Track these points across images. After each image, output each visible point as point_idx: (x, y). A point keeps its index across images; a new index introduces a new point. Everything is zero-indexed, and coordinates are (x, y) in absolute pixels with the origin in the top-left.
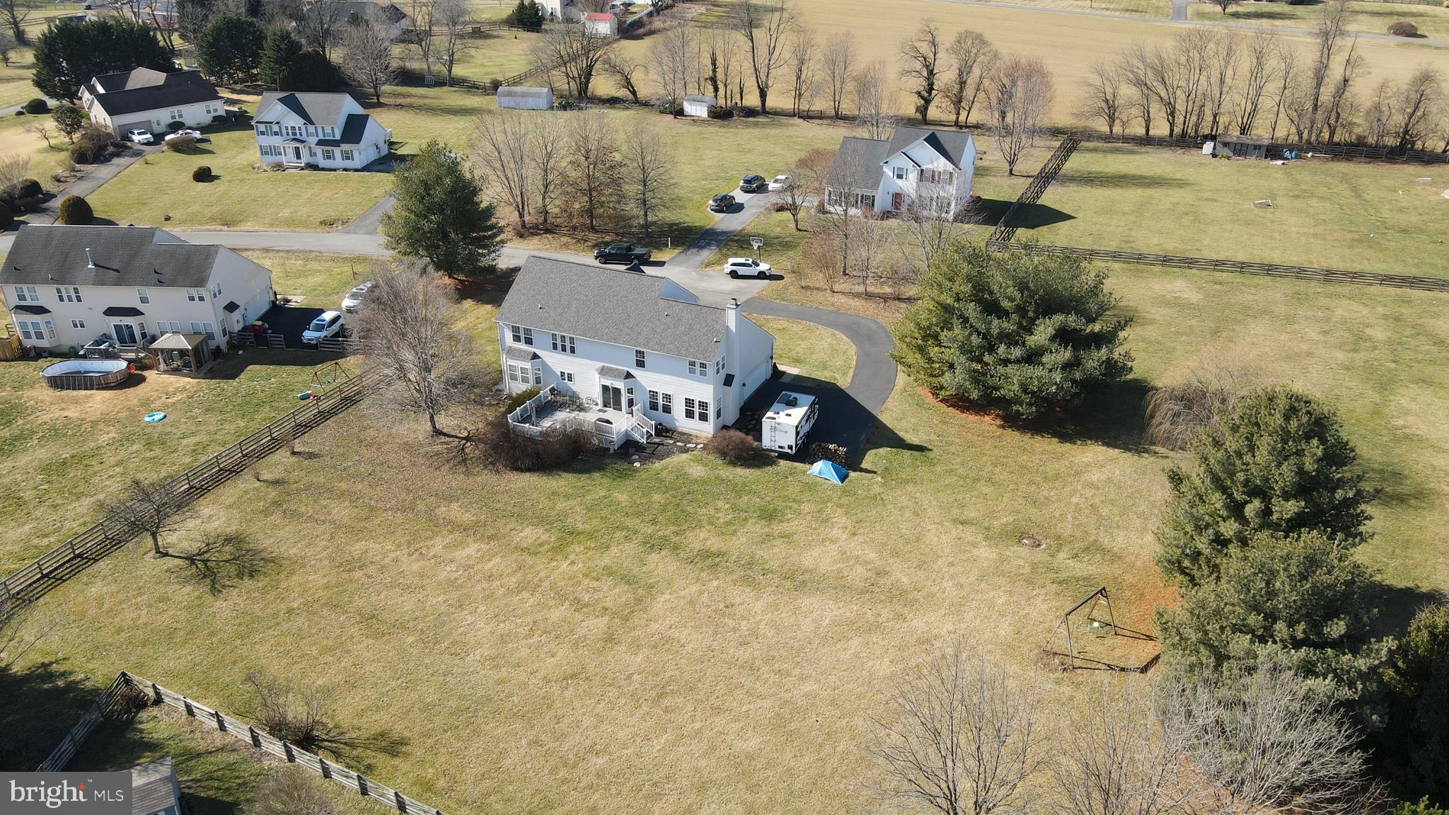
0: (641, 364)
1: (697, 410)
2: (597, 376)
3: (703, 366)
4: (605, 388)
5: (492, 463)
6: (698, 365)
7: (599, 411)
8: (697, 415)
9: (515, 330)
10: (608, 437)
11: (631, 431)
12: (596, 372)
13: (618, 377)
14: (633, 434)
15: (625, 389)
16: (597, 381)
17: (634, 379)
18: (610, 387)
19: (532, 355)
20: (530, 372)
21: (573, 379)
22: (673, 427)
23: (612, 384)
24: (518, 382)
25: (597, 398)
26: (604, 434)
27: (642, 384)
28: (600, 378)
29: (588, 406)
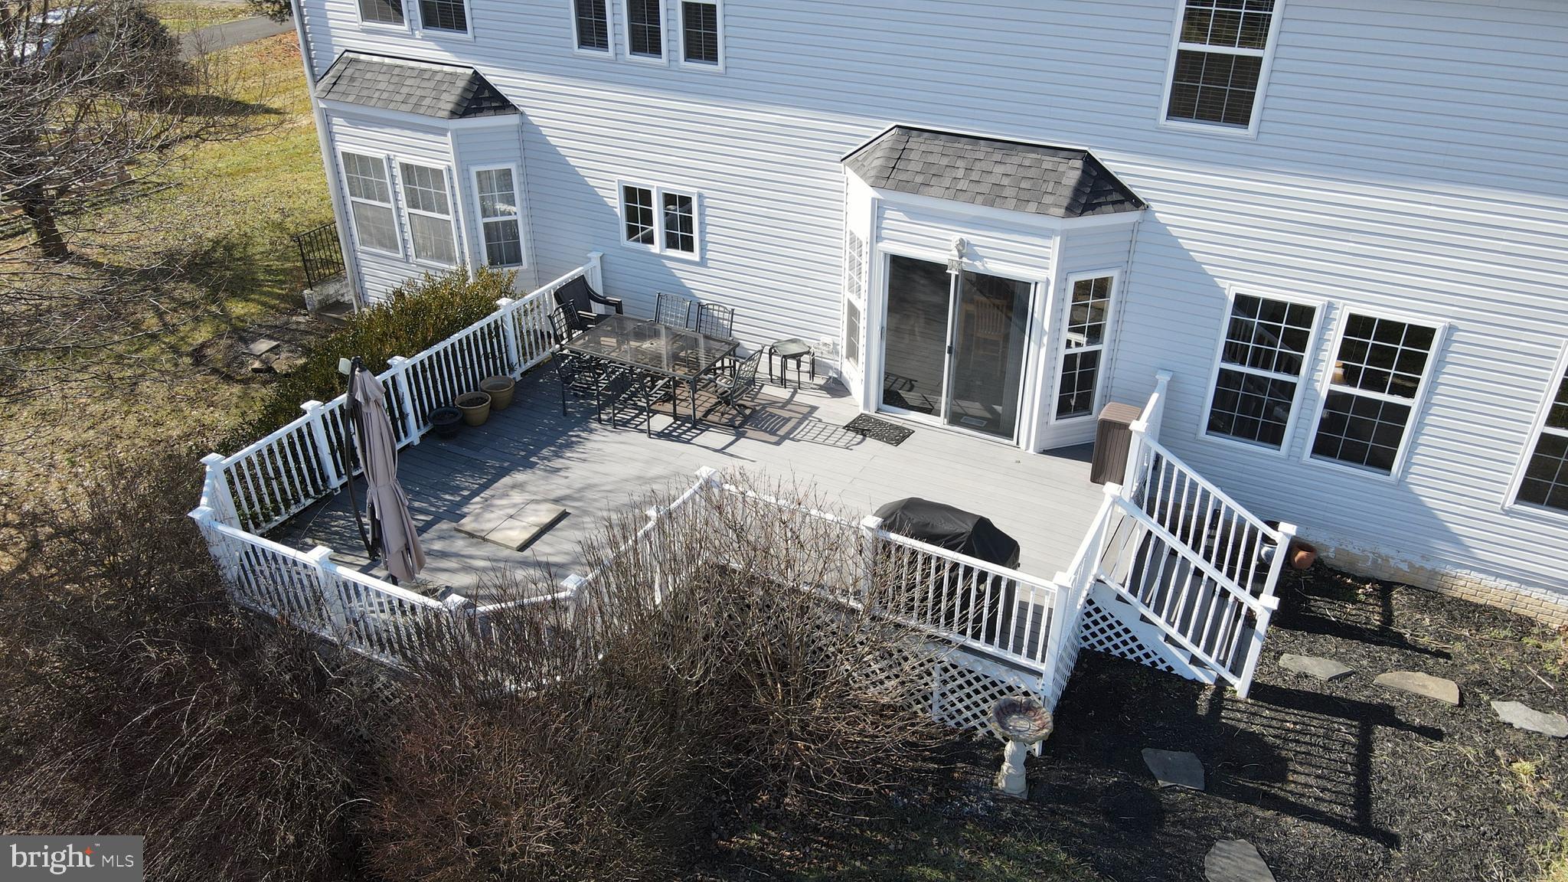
4: (912, 283)
7: (861, 427)
10: (987, 662)
11: (1130, 597)
12: (849, 171)
13: (1021, 203)
14: (1143, 618)
15: (1060, 290)
16: (852, 241)
17: (1128, 217)
18: (953, 273)
19: (459, 91)
20: (453, 191)
21: (696, 235)
22: (1386, 559)
23: (963, 248)
24: (401, 255)
25: (843, 351)
26: (954, 636)
27: (1184, 255)
28: (878, 210)
29: (784, 394)
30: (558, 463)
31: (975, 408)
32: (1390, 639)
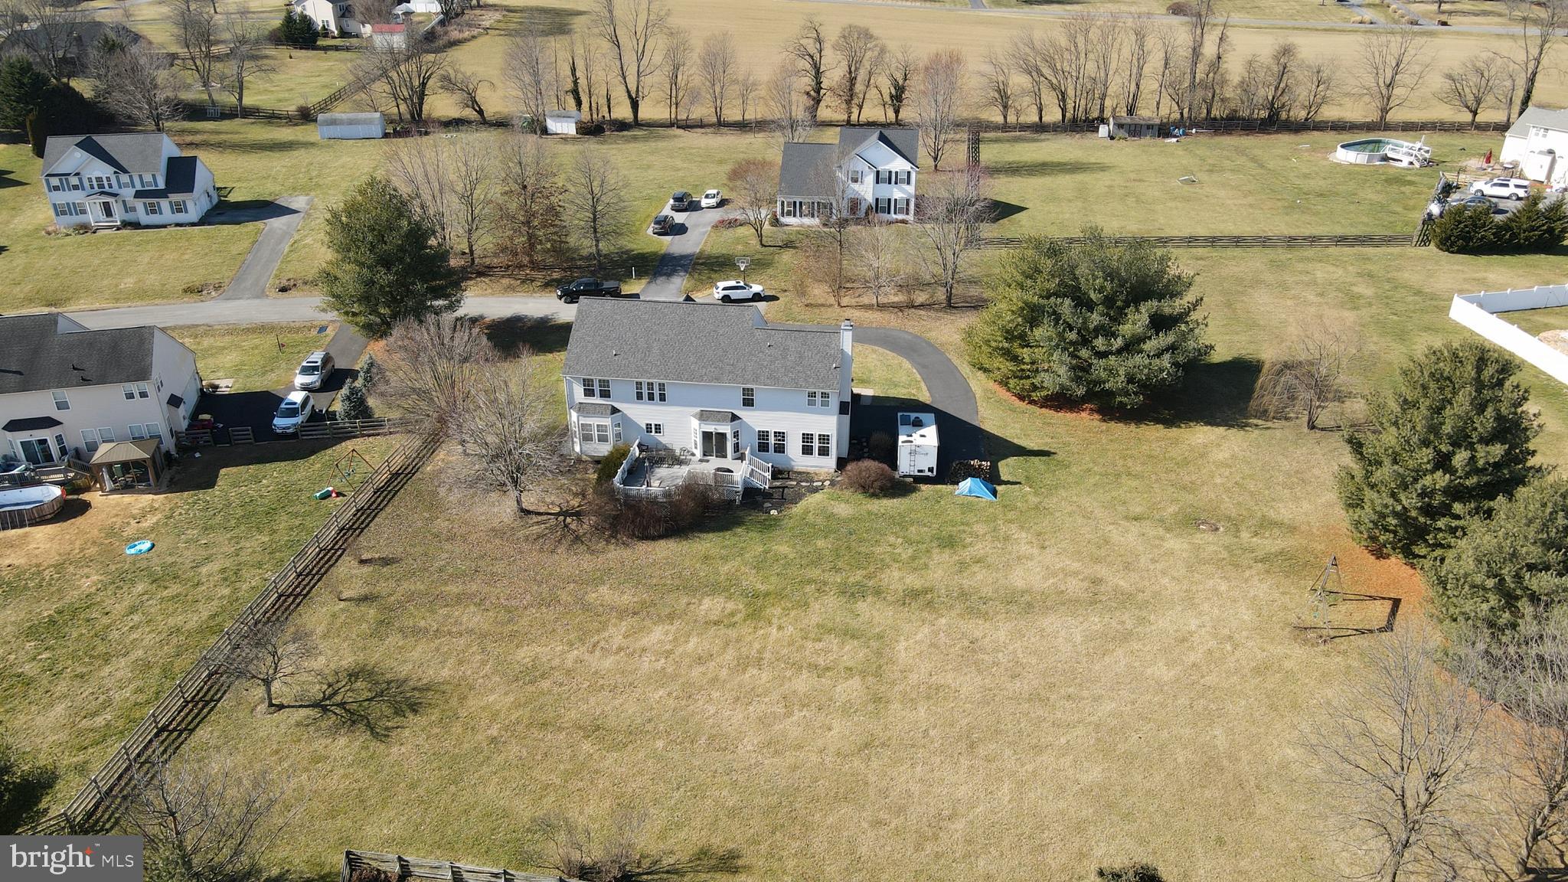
0: (748, 403)
1: (816, 445)
2: (695, 423)
3: (825, 395)
6: (818, 396)
7: (701, 461)
8: (816, 451)
9: (587, 383)
10: (732, 488)
11: (750, 478)
12: (692, 418)
13: (723, 421)
14: (752, 480)
15: (731, 433)
16: (694, 429)
17: (740, 421)
18: (714, 433)
19: (610, 409)
20: (610, 429)
21: (661, 431)
22: (788, 467)
23: (715, 429)
24: (594, 442)
25: (694, 448)
26: (727, 485)
27: (749, 425)
28: (699, 424)
29: (685, 458)
30: (657, 474)
31: (720, 453)
32: (788, 478)
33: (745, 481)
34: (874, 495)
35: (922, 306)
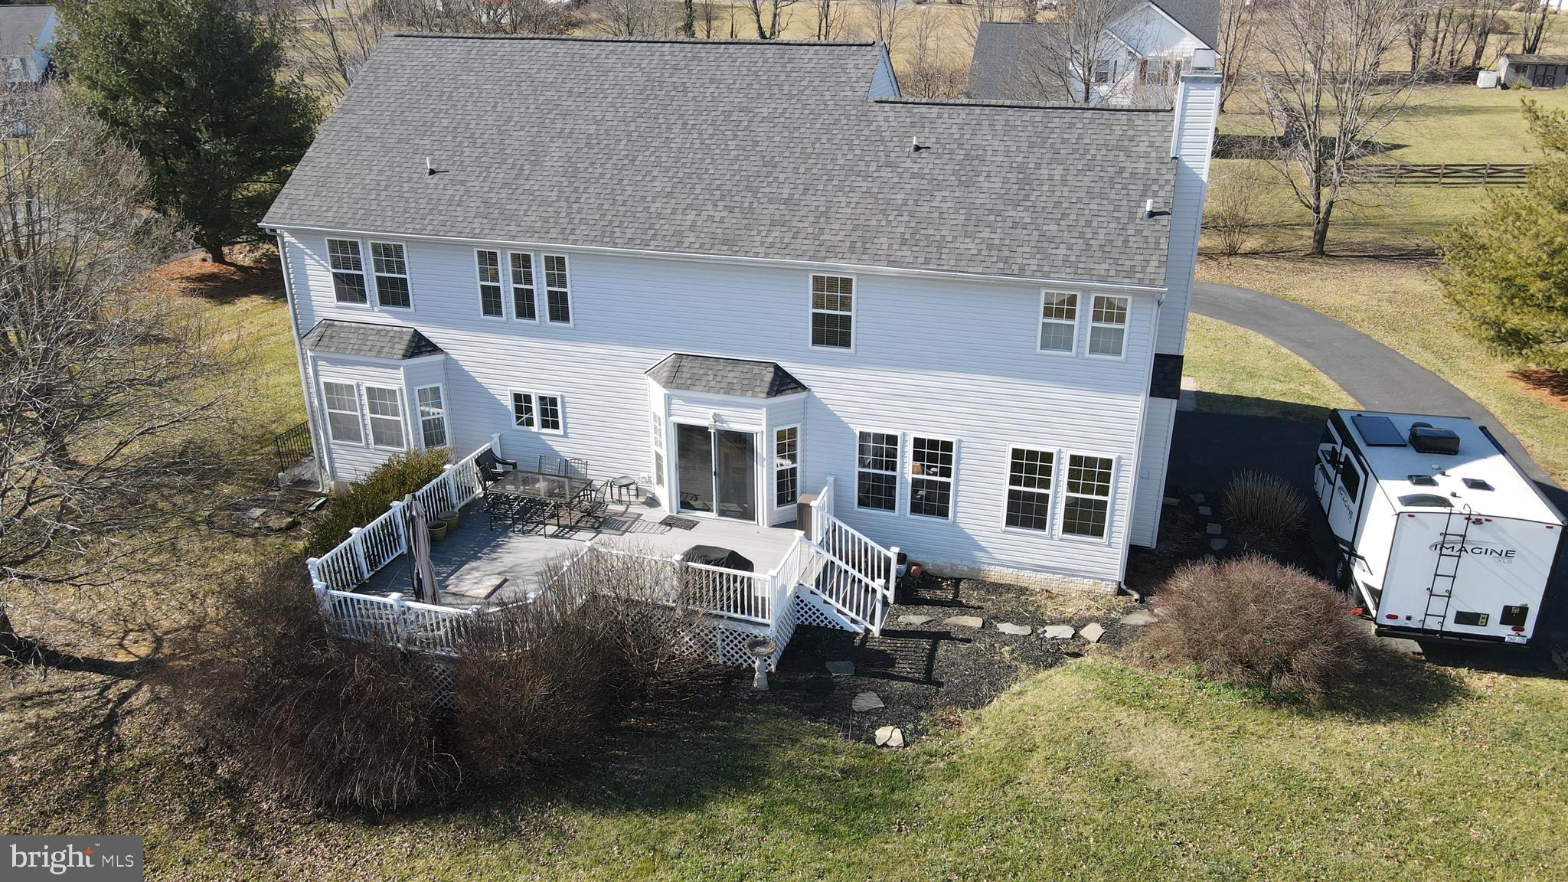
0: (832, 331)
1: (1058, 494)
2: (656, 393)
3: (1109, 311)
4: (690, 439)
5: (231, 790)
6: (1085, 310)
7: (669, 522)
8: (1056, 514)
9: (343, 253)
10: (743, 624)
11: (816, 591)
12: (650, 380)
13: (744, 392)
14: (825, 602)
15: (770, 436)
16: (655, 417)
17: (801, 396)
18: (712, 431)
19: (406, 342)
20: (403, 403)
21: (560, 419)
22: (956, 566)
23: (717, 418)
24: (363, 444)
25: (654, 480)
26: (725, 613)
27: (832, 414)
28: (668, 400)
29: (621, 508)
30: (494, 555)
31: (733, 506)
32: (956, 604)
33: (798, 600)
34: (1294, 702)
35: (1253, 254)
